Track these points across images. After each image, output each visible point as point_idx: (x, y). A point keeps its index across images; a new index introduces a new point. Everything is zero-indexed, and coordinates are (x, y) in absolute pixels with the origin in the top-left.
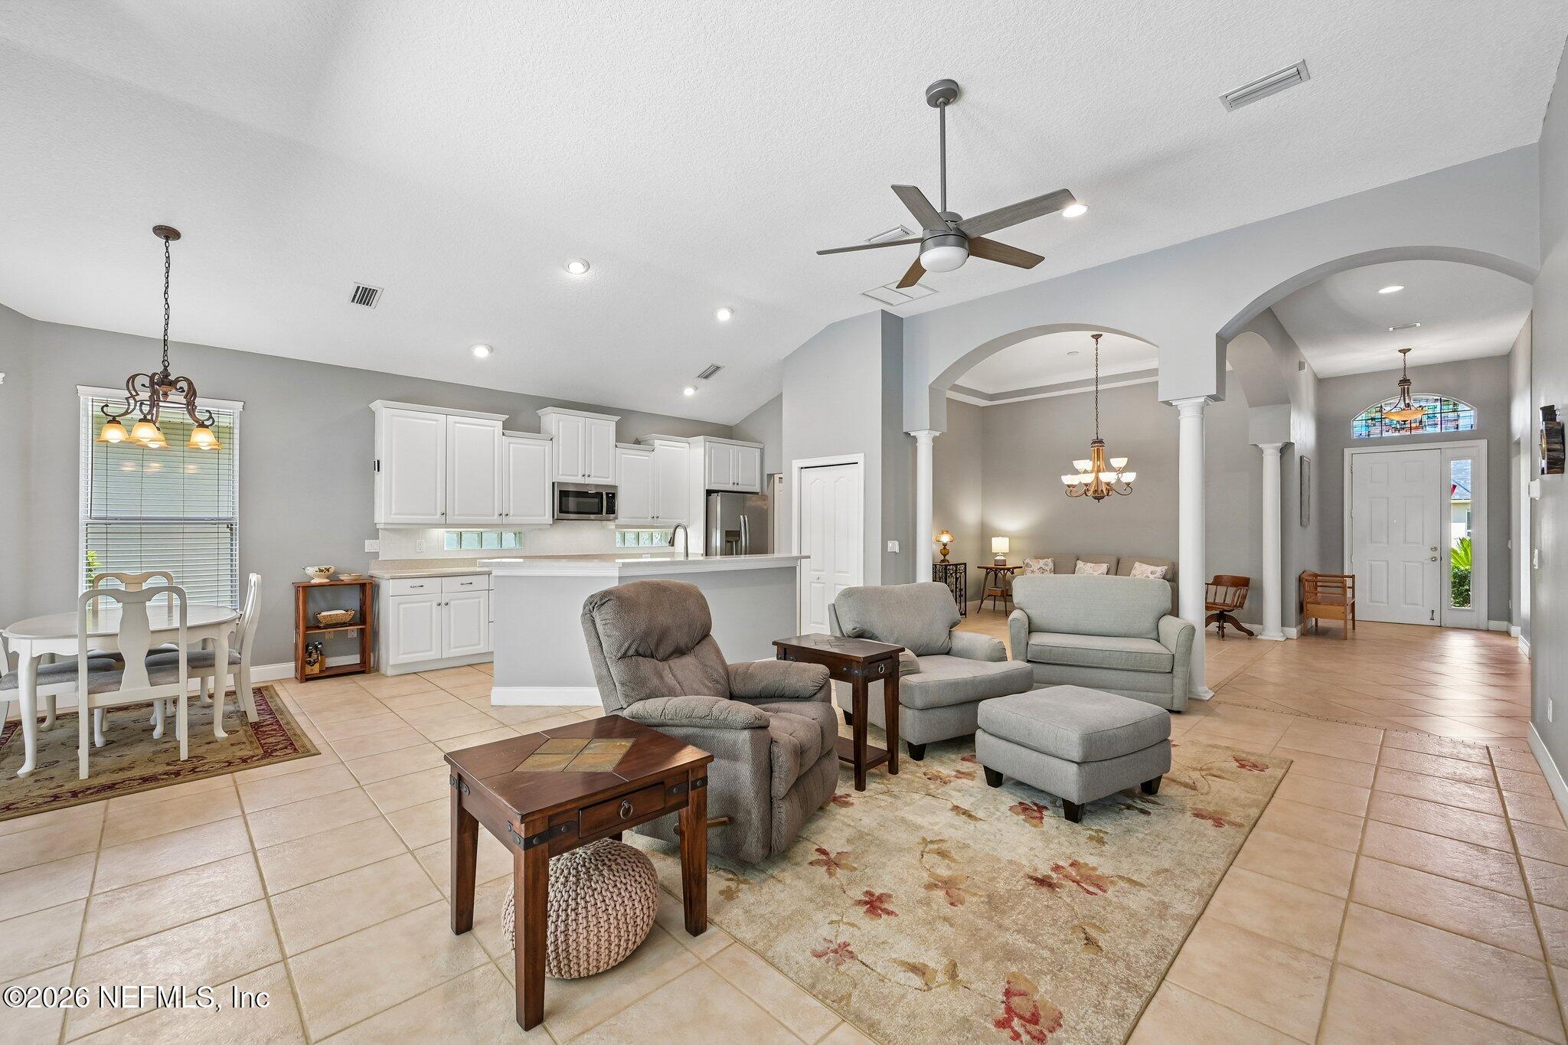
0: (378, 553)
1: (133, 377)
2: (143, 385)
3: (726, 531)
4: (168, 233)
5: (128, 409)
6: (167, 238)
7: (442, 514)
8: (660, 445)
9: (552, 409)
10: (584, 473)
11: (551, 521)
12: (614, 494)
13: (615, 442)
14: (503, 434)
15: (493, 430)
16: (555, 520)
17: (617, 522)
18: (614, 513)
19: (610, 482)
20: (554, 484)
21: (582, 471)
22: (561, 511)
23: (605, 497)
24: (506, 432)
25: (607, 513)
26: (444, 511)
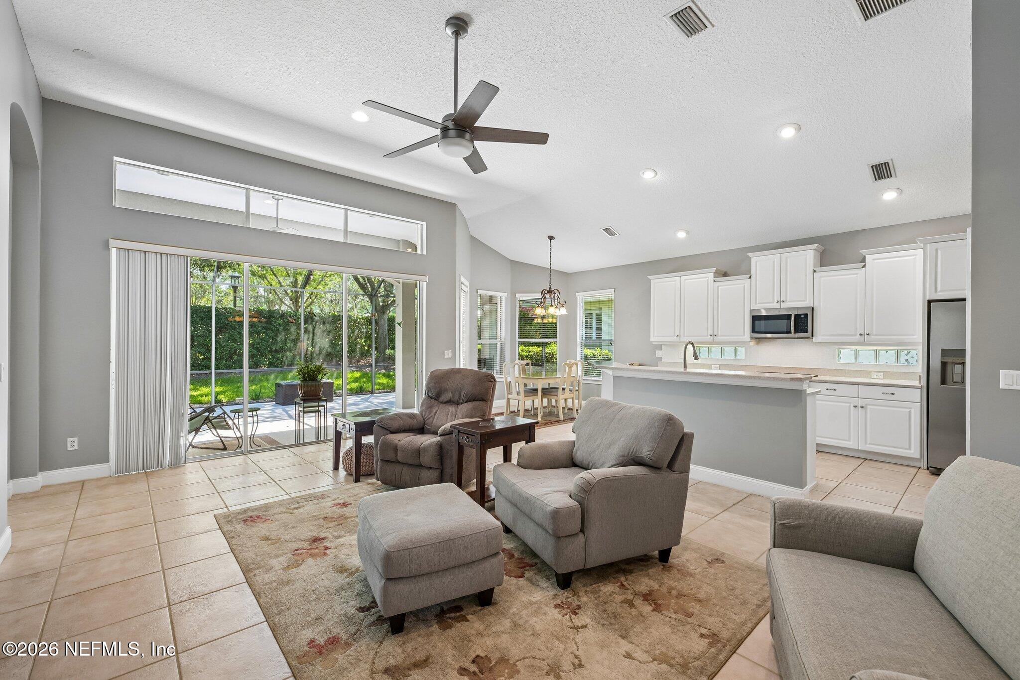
0: (662, 357)
1: (543, 291)
2: (546, 293)
3: (942, 350)
4: (551, 238)
6: (551, 240)
7: (678, 336)
8: (874, 260)
9: (750, 255)
10: (779, 300)
11: (749, 339)
12: (806, 315)
13: (814, 267)
14: (714, 281)
15: (708, 280)
16: (752, 338)
17: (815, 339)
18: (806, 331)
19: (808, 303)
20: (751, 311)
21: (777, 298)
22: (753, 331)
23: (793, 318)
24: (716, 279)
25: (796, 332)
26: (679, 334)
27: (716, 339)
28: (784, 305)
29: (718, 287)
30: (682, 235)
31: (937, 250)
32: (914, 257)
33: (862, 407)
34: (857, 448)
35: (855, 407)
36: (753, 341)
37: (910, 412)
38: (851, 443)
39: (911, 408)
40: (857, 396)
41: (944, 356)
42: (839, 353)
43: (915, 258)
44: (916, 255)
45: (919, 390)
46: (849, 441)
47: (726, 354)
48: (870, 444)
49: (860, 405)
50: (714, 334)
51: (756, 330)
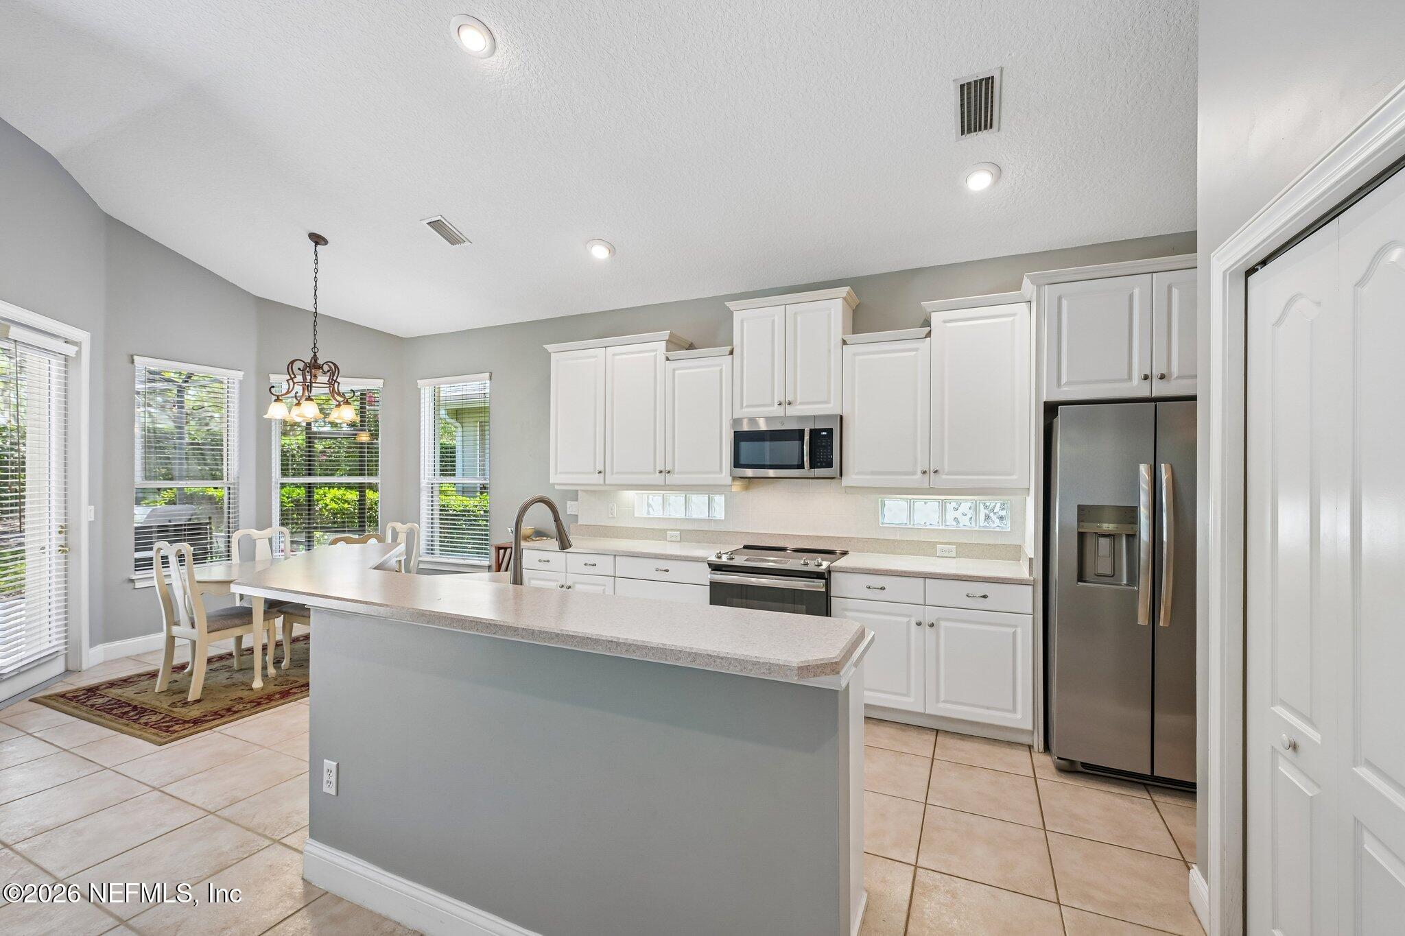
0: (577, 515)
1: (292, 363)
2: (299, 369)
3: (1079, 506)
4: (317, 239)
5: (289, 389)
6: (317, 243)
7: (600, 472)
8: (945, 322)
9: (731, 305)
10: (782, 400)
11: (729, 480)
12: (830, 431)
13: (844, 334)
14: (668, 359)
15: (656, 356)
16: (734, 478)
17: (846, 481)
18: (830, 465)
19: (831, 408)
20: (736, 422)
21: (778, 397)
22: (737, 464)
23: (807, 438)
24: (672, 354)
25: (812, 466)
26: (601, 469)
27: (670, 479)
28: (792, 411)
29: (674, 370)
30: (600, 253)
31: (1060, 299)
32: (1011, 318)
33: (932, 625)
34: (922, 711)
35: (919, 624)
36: (738, 483)
37: (1014, 634)
38: (911, 700)
39: (1016, 626)
40: (922, 602)
41: (1083, 521)
42: (883, 506)
43: (1014, 319)
44: (1014, 315)
45: (1031, 587)
46: (907, 695)
47: (693, 507)
48: (944, 702)
49: (928, 620)
50: (668, 469)
51: (743, 462)
